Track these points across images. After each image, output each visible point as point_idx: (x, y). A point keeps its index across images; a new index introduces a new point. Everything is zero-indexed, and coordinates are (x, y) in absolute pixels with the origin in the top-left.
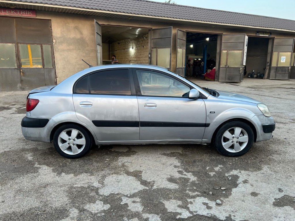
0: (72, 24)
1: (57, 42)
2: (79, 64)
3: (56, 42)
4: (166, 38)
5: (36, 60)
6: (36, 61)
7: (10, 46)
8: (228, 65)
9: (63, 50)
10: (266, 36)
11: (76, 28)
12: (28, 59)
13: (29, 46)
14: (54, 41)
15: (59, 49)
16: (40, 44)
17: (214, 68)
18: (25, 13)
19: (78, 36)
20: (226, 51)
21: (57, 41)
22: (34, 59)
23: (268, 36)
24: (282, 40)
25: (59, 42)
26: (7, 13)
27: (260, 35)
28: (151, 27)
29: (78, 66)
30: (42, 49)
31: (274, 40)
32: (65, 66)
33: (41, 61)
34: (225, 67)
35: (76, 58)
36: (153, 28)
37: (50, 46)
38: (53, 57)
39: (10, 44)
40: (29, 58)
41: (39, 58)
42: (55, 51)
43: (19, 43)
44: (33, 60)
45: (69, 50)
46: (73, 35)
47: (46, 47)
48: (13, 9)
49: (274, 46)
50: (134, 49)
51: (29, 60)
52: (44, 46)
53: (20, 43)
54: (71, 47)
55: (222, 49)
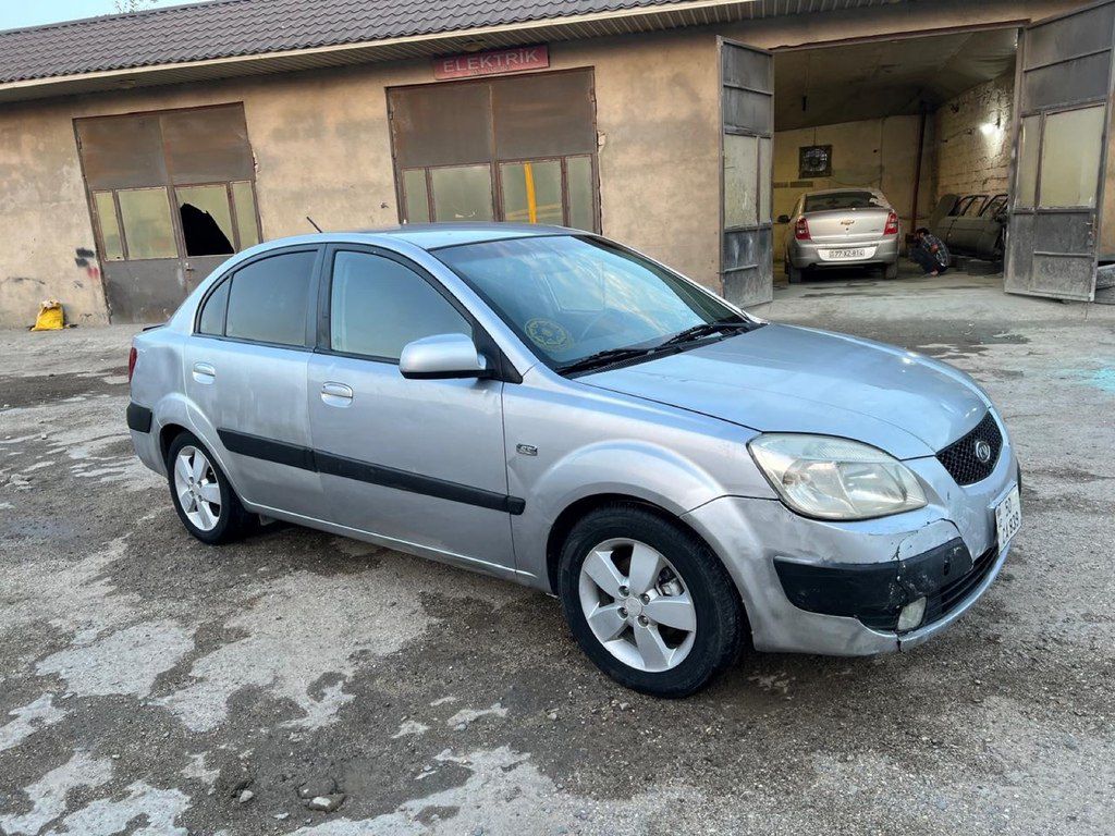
0: (660, 67)
1: (612, 142)
2: (681, 217)
3: (607, 143)
4: (1090, 58)
5: (544, 212)
6: (545, 216)
7: (479, 173)
9: (629, 171)
11: (678, 81)
12: (524, 211)
13: (527, 167)
14: (602, 140)
15: (615, 168)
16: (560, 157)
18: (518, 59)
19: (684, 111)
21: (612, 140)
22: (541, 208)
25: (615, 144)
26: (470, 68)
28: (1026, 17)
29: (676, 225)
30: (564, 173)
32: (634, 227)
33: (560, 214)
35: (673, 195)
36: (1032, 22)
37: (588, 160)
38: (597, 200)
39: (478, 168)
40: (526, 207)
41: (555, 206)
42: (604, 176)
43: (500, 161)
44: (537, 213)
45: (649, 168)
46: (666, 108)
47: (578, 166)
48: (475, 53)
50: (1002, 128)
51: (528, 214)
52: (570, 162)
53: (505, 161)
54: (658, 156)
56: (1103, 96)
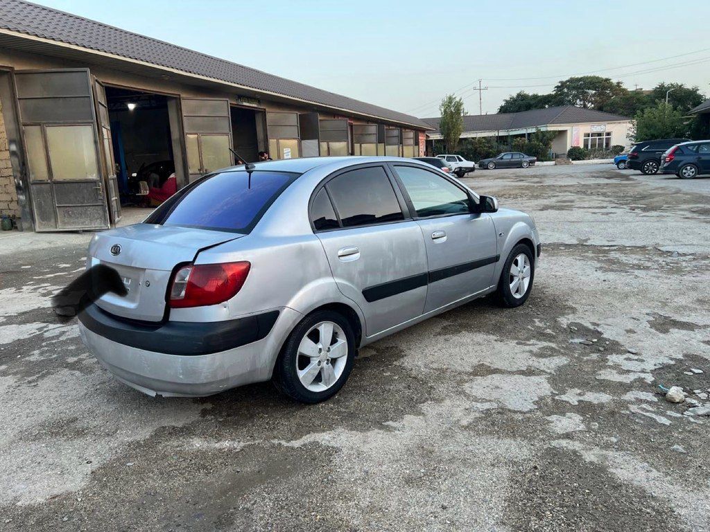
4: (73, 99)
8: (205, 167)
10: (254, 105)
17: (172, 176)
20: (196, 136)
23: (255, 106)
24: (278, 115)
27: (245, 104)
28: (10, 66)
31: (265, 115)
34: (198, 172)
36: (17, 68)
49: (268, 127)
55: (186, 131)
56: (90, 121)
